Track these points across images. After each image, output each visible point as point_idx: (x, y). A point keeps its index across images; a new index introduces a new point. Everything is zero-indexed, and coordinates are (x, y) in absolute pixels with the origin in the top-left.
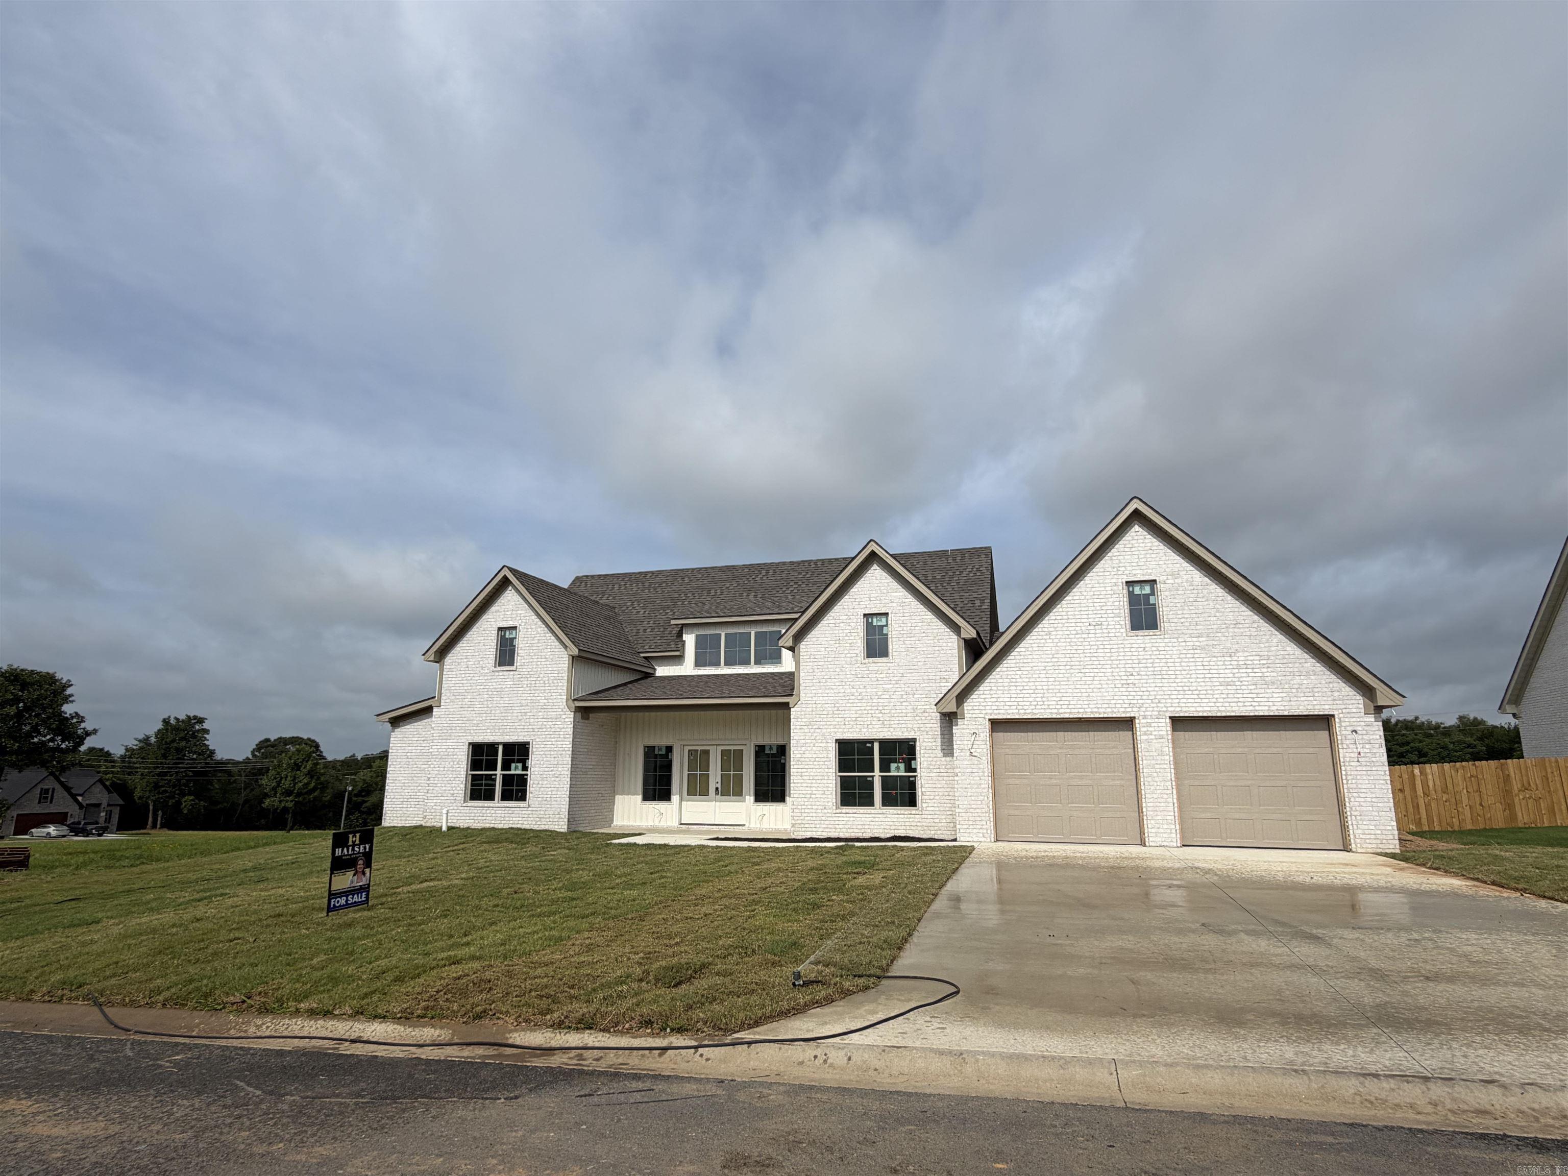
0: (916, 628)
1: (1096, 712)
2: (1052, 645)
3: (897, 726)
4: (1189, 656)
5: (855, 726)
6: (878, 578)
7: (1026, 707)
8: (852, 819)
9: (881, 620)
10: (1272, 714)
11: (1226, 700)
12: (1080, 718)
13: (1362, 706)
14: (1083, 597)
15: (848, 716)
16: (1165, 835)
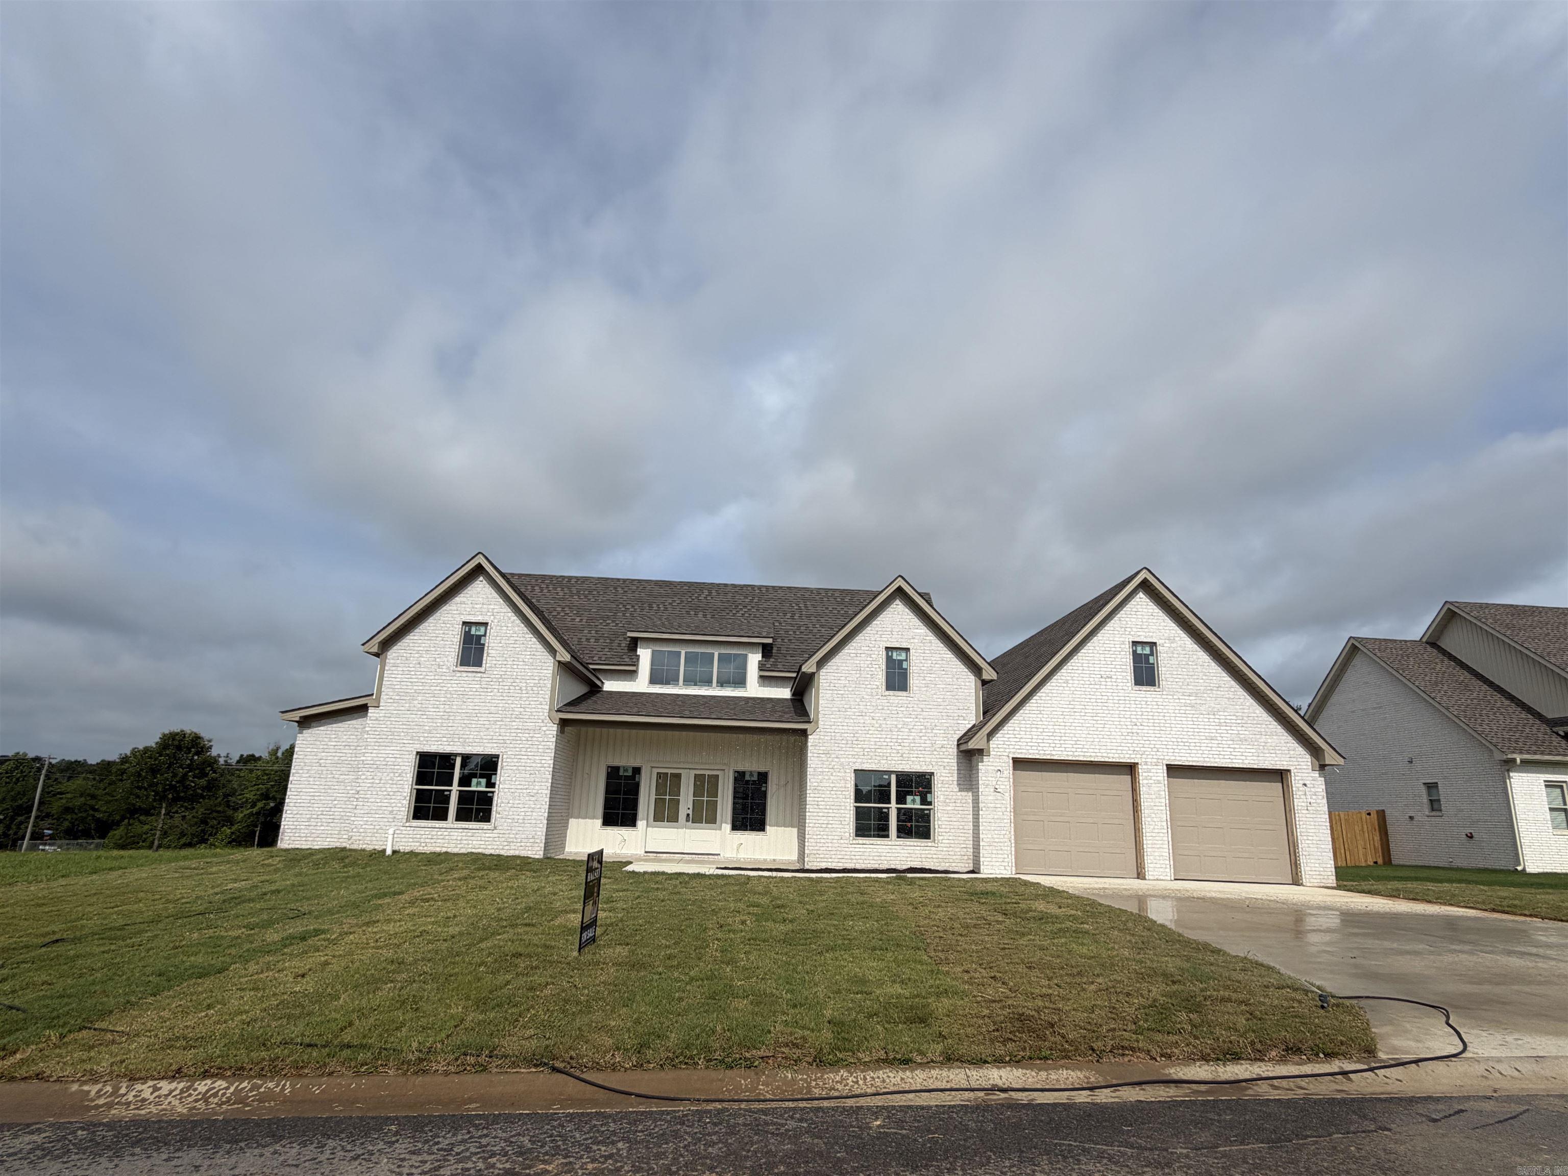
0: (937, 666)
1: (1106, 757)
2: (1069, 692)
3: (915, 759)
4: (1181, 712)
5: (874, 757)
6: (901, 613)
7: (1045, 749)
8: (868, 850)
9: (901, 655)
10: (1245, 766)
11: (1210, 752)
12: (1092, 761)
13: (1310, 764)
14: (1096, 652)
15: (867, 746)
16: (1161, 870)
